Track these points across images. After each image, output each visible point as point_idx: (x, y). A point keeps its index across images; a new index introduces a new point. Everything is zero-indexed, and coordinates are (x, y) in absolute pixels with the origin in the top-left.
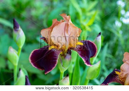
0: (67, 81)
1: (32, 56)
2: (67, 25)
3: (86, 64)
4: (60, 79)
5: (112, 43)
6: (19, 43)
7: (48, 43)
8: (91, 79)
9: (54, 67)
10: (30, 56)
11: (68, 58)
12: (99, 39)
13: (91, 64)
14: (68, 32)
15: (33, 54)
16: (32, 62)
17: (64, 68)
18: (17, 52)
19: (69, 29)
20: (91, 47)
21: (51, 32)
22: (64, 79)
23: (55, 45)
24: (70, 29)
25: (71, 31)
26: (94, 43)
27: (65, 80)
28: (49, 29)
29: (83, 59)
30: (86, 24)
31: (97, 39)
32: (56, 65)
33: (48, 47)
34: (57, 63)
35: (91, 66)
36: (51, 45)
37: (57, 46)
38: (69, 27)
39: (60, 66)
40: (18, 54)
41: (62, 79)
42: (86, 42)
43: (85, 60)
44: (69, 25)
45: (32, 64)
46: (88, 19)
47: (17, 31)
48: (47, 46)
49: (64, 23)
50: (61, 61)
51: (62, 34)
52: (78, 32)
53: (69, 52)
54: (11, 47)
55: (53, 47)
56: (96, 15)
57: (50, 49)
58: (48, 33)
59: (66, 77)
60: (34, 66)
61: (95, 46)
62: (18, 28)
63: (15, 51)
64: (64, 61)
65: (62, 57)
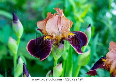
0: (60, 67)
1: (29, 45)
2: (60, 18)
3: (77, 52)
4: (54, 66)
5: (103, 32)
6: (18, 34)
7: (43, 34)
8: (82, 65)
9: (48, 55)
10: (27, 45)
11: (61, 47)
12: (89, 30)
13: (82, 52)
14: (60, 24)
15: (29, 43)
16: (29, 50)
17: (58, 55)
18: (16, 42)
19: (61, 21)
20: (82, 37)
21: (46, 24)
22: (58, 65)
23: (49, 35)
24: (63, 21)
25: (63, 23)
26: (84, 34)
27: (59, 67)
28: (44, 21)
29: (74, 48)
30: (79, 15)
31: (87, 30)
32: (50, 53)
33: (43, 38)
34: (51, 51)
35: (82, 54)
36: (45, 36)
37: (51, 37)
38: (61, 20)
39: (54, 54)
40: (17, 44)
41: (56, 66)
42: (77, 32)
43: (76, 49)
44: (62, 18)
45: (29, 52)
46: (81, 11)
47: (15, 23)
48: (42, 36)
49: (58, 16)
50: (55, 50)
51: (56, 26)
52: (69, 24)
53: (62, 41)
54: (11, 37)
55: (47, 37)
56: (89, 7)
57: (44, 39)
58: (43, 25)
59: (59, 64)
60: (31, 54)
61: (85, 36)
62: (17, 20)
63: (14, 40)
64: (57, 49)
65: (56, 46)
